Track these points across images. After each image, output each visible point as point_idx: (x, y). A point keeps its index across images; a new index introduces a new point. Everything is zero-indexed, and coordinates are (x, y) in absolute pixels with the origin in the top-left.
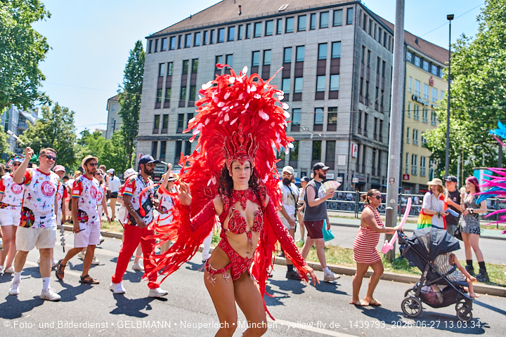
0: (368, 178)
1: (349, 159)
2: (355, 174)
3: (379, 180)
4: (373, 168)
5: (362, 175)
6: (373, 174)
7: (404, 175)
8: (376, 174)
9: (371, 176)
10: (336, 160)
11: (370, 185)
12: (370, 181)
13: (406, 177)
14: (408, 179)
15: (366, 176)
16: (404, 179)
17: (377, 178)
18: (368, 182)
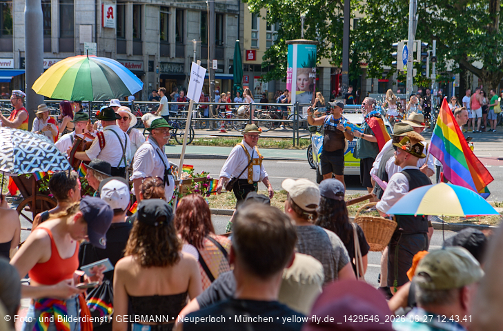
0: (151, 63)
1: (96, 33)
3: (182, 65)
4: (164, 42)
5: (136, 58)
6: (165, 52)
7: (248, 52)
8: (173, 54)
9: (158, 59)
10: (76, 35)
11: (157, 76)
12: (157, 68)
13: (251, 56)
14: (254, 59)
15: (146, 59)
16: (247, 59)
17: (178, 60)
18: (151, 70)
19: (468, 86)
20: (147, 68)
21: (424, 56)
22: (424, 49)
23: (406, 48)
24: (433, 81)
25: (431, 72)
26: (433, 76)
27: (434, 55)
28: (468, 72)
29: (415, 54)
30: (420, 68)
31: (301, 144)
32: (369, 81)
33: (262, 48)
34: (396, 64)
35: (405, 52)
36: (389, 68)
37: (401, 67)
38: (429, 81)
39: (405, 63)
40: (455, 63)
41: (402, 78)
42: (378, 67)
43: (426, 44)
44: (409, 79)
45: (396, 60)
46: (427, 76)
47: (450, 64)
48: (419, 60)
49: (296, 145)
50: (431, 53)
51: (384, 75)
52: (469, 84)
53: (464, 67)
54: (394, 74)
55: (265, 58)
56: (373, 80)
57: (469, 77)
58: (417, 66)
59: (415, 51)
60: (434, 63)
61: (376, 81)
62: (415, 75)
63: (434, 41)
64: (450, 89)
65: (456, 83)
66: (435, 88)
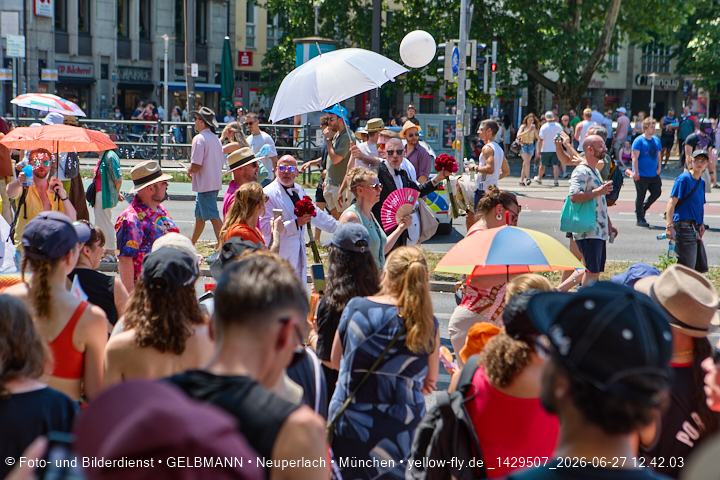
0: (105, 68)
1: (25, 23)
2: (53, 58)
3: (149, 70)
4: (123, 38)
5: (82, 59)
6: (124, 52)
7: (241, 54)
8: (135, 53)
9: (115, 62)
11: (113, 85)
12: (113, 73)
13: (245, 60)
14: (250, 64)
15: (98, 62)
16: (240, 64)
17: (143, 64)
18: (105, 76)
19: (538, 105)
20: (98, 73)
21: (481, 62)
22: (481, 52)
23: (456, 50)
24: (493, 97)
25: (489, 86)
26: (493, 91)
27: (494, 61)
28: (539, 86)
29: (469, 60)
30: (476, 78)
31: (314, 182)
32: (407, 97)
33: (261, 47)
34: (443, 73)
35: (456, 56)
36: (434, 79)
37: (449, 76)
38: (488, 97)
39: (455, 70)
40: (522, 73)
41: (452, 93)
42: (420, 77)
43: (484, 45)
44: (461, 93)
45: (443, 66)
46: (485, 90)
47: (515, 75)
48: (473, 66)
49: (307, 183)
50: (490, 58)
51: (427, 89)
52: (541, 102)
53: (534, 79)
54: (441, 87)
55: (264, 63)
56: (412, 96)
57: (540, 92)
58: (471, 75)
59: (468, 54)
60: (494, 73)
61: (417, 97)
62: (468, 88)
63: (495, 43)
64: (515, 109)
65: (523, 101)
66: (495, 106)
